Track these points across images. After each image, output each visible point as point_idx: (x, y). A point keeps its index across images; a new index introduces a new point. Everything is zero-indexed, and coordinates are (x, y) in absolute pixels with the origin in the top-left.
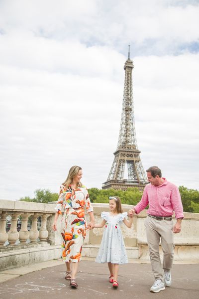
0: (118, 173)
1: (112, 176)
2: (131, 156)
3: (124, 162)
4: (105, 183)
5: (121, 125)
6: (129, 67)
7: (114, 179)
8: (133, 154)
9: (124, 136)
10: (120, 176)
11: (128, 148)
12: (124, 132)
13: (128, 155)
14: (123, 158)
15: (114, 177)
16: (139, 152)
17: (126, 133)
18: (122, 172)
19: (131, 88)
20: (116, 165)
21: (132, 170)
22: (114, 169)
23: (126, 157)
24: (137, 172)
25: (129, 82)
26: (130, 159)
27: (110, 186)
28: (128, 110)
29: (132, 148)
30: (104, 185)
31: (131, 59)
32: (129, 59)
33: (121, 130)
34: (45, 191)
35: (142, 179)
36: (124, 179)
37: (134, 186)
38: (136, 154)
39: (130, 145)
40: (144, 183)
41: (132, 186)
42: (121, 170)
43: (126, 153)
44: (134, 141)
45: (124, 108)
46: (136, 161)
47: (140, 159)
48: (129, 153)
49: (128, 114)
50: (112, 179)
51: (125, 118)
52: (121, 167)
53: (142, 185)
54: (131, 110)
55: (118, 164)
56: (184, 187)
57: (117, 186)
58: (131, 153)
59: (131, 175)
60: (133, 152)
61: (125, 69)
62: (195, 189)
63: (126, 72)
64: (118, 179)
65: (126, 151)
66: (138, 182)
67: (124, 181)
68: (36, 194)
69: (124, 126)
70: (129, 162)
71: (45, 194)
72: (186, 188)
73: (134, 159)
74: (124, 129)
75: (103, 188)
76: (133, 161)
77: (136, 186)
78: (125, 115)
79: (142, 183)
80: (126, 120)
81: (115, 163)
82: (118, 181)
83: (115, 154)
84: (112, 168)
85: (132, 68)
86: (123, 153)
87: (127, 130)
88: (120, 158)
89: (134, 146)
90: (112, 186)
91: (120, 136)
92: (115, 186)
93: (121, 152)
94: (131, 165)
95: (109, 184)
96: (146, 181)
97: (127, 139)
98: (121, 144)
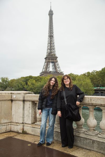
0: (47, 68)
1: (44, 69)
2: (53, 59)
3: (50, 63)
4: (41, 73)
5: (48, 44)
6: (51, 14)
8: (54, 58)
9: (49, 50)
11: (51, 55)
12: (49, 48)
13: (52, 59)
14: (49, 61)
16: (57, 57)
18: (49, 67)
19: (52, 25)
21: (54, 67)
22: (45, 66)
24: (56, 67)
25: (51, 22)
26: (52, 61)
27: (43, 74)
28: (51, 37)
29: (53, 56)
30: (40, 74)
31: (52, 10)
32: (51, 9)
33: (48, 47)
35: (58, 71)
36: (50, 71)
38: (56, 58)
39: (53, 54)
40: (60, 72)
41: (54, 74)
42: (48, 66)
43: (51, 58)
44: (54, 52)
45: (49, 35)
47: (57, 61)
48: (52, 58)
49: (51, 38)
50: (44, 71)
51: (49, 41)
54: (53, 36)
55: (47, 63)
57: (47, 75)
58: (53, 58)
59: (53, 69)
60: (54, 57)
61: (49, 15)
63: (49, 17)
64: (47, 71)
65: (50, 57)
66: (57, 72)
67: (50, 72)
69: (49, 44)
70: (52, 62)
73: (55, 61)
74: (49, 46)
76: (54, 62)
77: (56, 74)
78: (49, 39)
79: (58, 73)
80: (50, 42)
81: (45, 63)
82: (47, 72)
83: (45, 59)
84: (44, 66)
85: (52, 14)
86: (49, 58)
87: (51, 47)
88: (47, 61)
89: (55, 55)
90: (44, 75)
91: (47, 50)
92: (45, 75)
93: (48, 58)
94: (53, 64)
95: (42, 73)
96: (61, 71)
97: (51, 51)
98: (48, 54)
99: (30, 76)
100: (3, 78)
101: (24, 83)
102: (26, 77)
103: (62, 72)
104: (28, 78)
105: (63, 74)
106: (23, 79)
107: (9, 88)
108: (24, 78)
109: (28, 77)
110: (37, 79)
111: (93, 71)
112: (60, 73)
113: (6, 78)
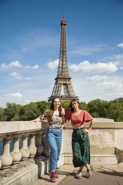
0: (58, 92)
1: (54, 93)
3: (61, 84)
4: (50, 98)
5: (59, 61)
6: (64, 24)
7: (55, 95)
10: (59, 93)
11: (64, 76)
15: (55, 94)
17: (62, 67)
18: (60, 91)
20: (57, 87)
21: (66, 90)
22: (55, 89)
23: (62, 81)
24: (70, 90)
25: (64, 33)
26: (65, 82)
28: (63, 52)
30: (49, 99)
32: (64, 19)
33: (59, 64)
34: (12, 103)
35: (72, 95)
36: (61, 95)
37: (68, 99)
38: (69, 79)
39: (65, 74)
42: (60, 89)
46: (69, 84)
47: (71, 83)
48: (64, 79)
49: (64, 54)
50: (54, 95)
51: (61, 57)
52: (60, 88)
54: (65, 52)
56: (100, 99)
59: (66, 92)
60: (67, 78)
61: (61, 25)
62: (106, 101)
63: (62, 27)
64: (58, 95)
65: (62, 78)
66: (70, 97)
67: (62, 97)
68: (7, 105)
69: (61, 62)
70: (64, 84)
71: (12, 105)
72: (100, 100)
73: (67, 82)
74: (61, 64)
75: (49, 101)
76: (67, 84)
77: (69, 99)
79: (72, 97)
80: (62, 59)
81: (56, 85)
84: (54, 88)
85: (66, 25)
87: (63, 64)
91: (59, 68)
94: (66, 86)
95: (52, 98)
96: (75, 96)
97: (63, 70)
98: (60, 73)
103: (77, 97)
107: (18, 116)
108: (34, 103)
112: (74, 98)
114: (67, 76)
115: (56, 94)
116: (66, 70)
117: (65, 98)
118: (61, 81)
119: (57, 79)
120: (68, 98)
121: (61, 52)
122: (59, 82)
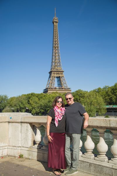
0: (51, 84)
1: (48, 85)
4: (45, 90)
8: (60, 73)
10: (53, 85)
11: (57, 69)
14: (54, 75)
16: (63, 72)
17: (55, 61)
21: (59, 82)
23: (56, 74)
24: (62, 83)
26: (58, 75)
27: (47, 91)
28: (56, 47)
29: (59, 69)
35: (65, 87)
36: (55, 87)
38: (61, 73)
42: (53, 82)
43: (56, 72)
44: (60, 65)
45: (54, 46)
47: (63, 75)
49: (56, 50)
50: (48, 87)
52: (53, 80)
53: (65, 90)
54: (58, 47)
55: (51, 79)
58: (58, 72)
59: (59, 84)
60: (60, 71)
63: (54, 25)
64: (52, 87)
69: (54, 57)
70: (57, 77)
73: (60, 75)
75: (44, 92)
76: (60, 77)
80: (55, 53)
84: (48, 81)
85: (57, 22)
86: (54, 72)
87: (56, 59)
91: (52, 63)
92: (50, 91)
96: (67, 87)
97: (56, 64)
98: (53, 67)
99: (32, 93)
100: (1, 95)
101: (25, 102)
102: (27, 95)
103: (69, 88)
104: (30, 96)
105: (71, 91)
106: (24, 97)
107: (8, 107)
108: (25, 95)
109: (29, 94)
110: (40, 97)
111: (105, 87)
112: (67, 89)
113: (5, 96)
114: (60, 69)
115: (50, 86)
116: (58, 64)
117: (59, 90)
118: (54, 74)
119: (50, 73)
120: (61, 90)
121: (54, 48)
122: (52, 75)
